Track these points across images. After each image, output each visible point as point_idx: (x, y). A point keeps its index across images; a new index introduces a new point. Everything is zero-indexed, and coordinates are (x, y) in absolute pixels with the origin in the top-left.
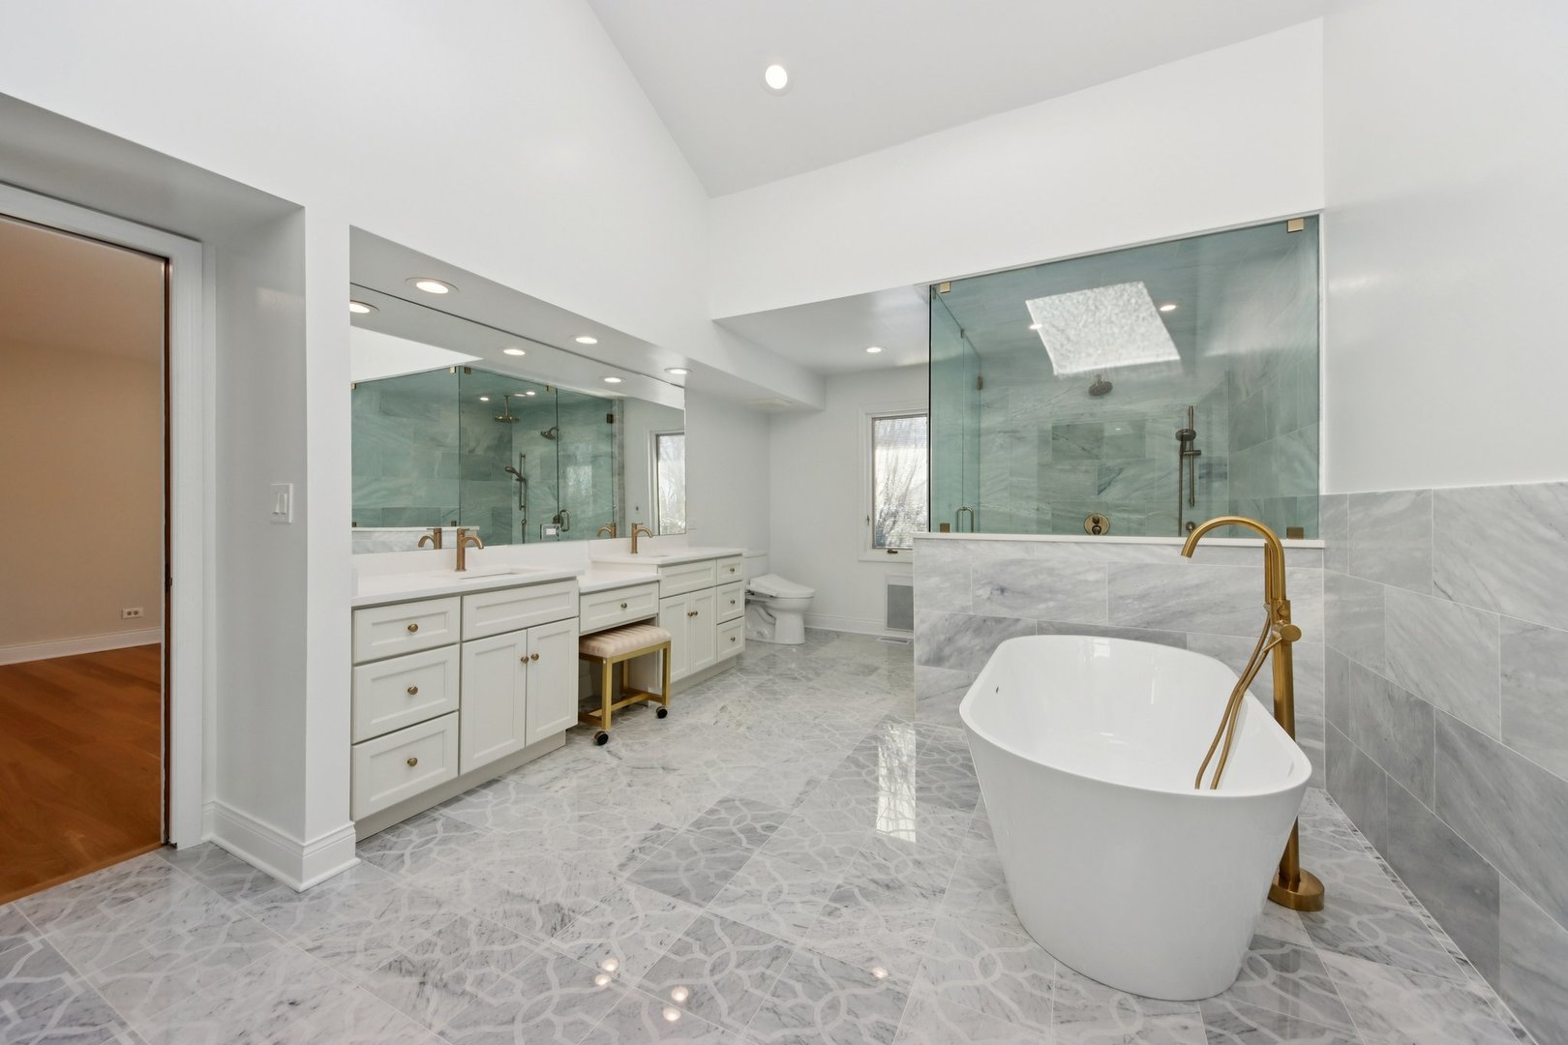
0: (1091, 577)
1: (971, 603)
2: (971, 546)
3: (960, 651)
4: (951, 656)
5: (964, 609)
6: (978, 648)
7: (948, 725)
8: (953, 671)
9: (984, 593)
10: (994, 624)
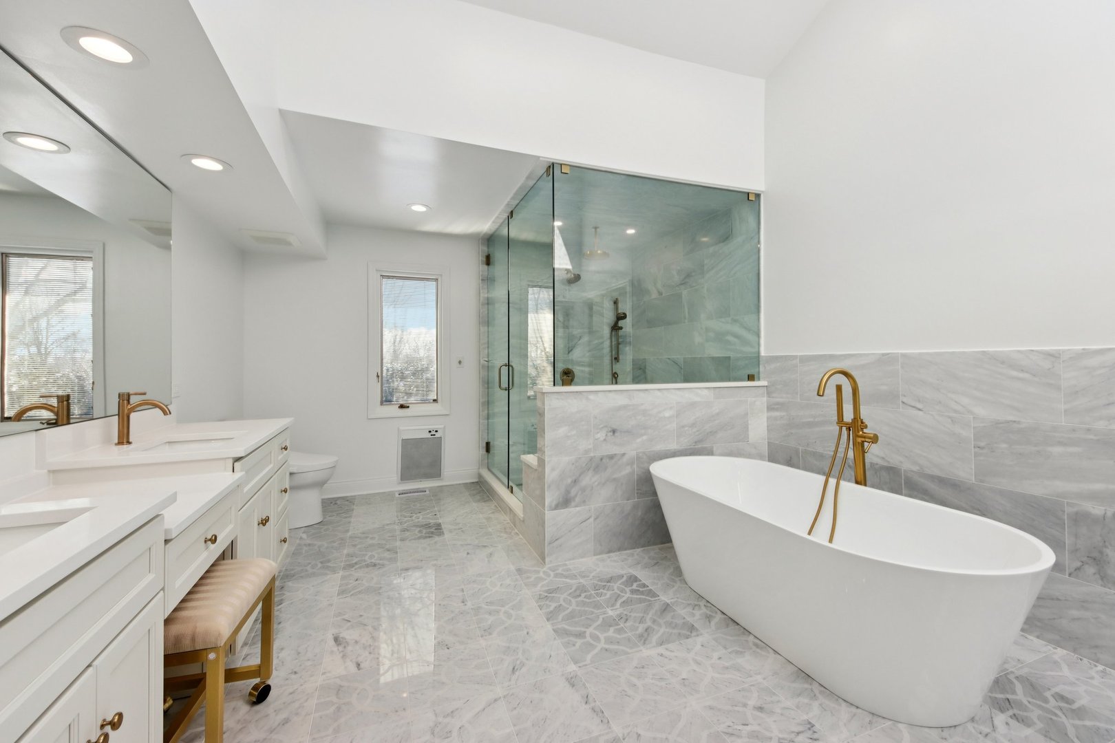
0: (667, 414)
1: (591, 446)
2: (592, 397)
3: (583, 490)
4: (576, 496)
5: (587, 452)
6: (596, 483)
7: (573, 559)
8: (578, 509)
9: (601, 435)
10: (608, 460)
